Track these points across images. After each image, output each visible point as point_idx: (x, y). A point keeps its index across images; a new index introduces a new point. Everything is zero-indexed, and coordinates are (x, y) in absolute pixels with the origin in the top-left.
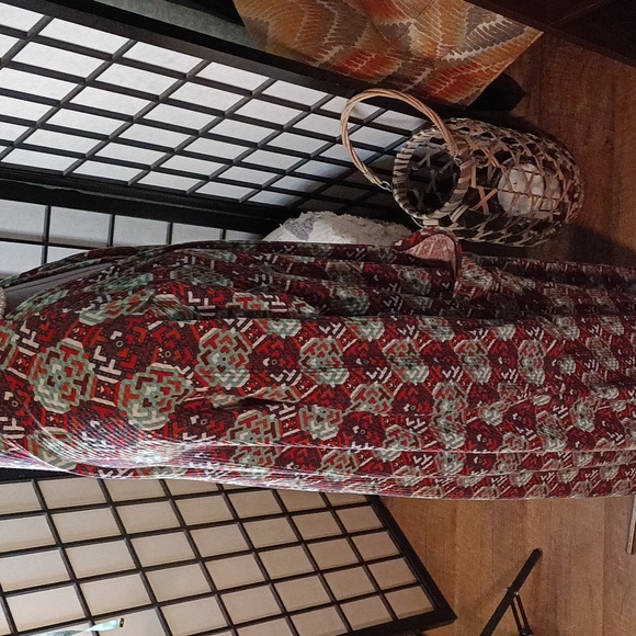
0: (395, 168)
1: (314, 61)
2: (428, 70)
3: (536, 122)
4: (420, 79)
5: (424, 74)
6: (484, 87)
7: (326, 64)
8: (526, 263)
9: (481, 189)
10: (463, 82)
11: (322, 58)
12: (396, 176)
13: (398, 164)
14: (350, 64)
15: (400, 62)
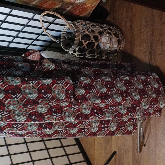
0: (61, 36)
1: (30, 4)
2: (71, 6)
3: (113, 22)
4: (68, 9)
5: (70, 8)
6: (92, 11)
7: (34, 5)
8: (82, 62)
9: (83, 41)
10: (84, 10)
11: (33, 3)
12: (62, 39)
13: (62, 35)
14: (43, 5)
15: (61, 4)
